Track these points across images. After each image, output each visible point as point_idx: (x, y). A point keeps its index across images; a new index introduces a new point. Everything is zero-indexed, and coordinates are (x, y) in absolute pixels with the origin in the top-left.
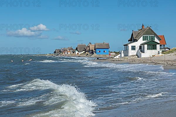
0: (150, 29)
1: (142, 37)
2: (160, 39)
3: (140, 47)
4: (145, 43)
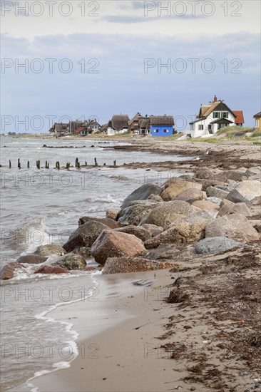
0: (221, 103)
1: (212, 114)
2: (235, 117)
3: (210, 127)
4: (215, 122)
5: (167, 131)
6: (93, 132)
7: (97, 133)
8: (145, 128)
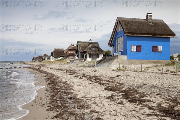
5: (160, 49)
6: (46, 60)
7: (47, 60)
8: (85, 52)
